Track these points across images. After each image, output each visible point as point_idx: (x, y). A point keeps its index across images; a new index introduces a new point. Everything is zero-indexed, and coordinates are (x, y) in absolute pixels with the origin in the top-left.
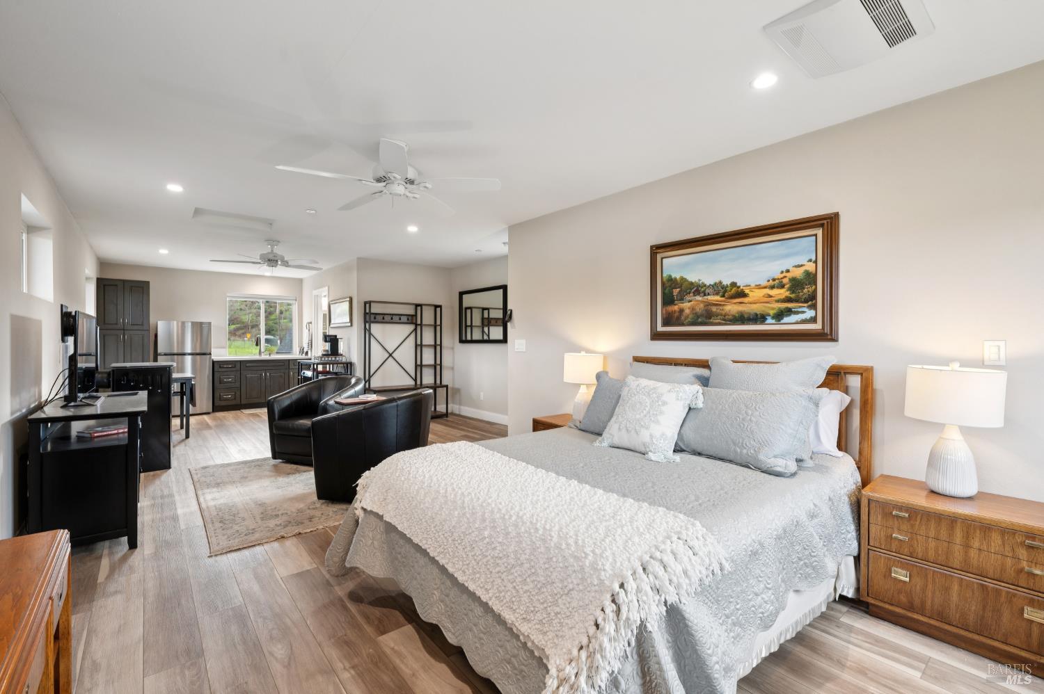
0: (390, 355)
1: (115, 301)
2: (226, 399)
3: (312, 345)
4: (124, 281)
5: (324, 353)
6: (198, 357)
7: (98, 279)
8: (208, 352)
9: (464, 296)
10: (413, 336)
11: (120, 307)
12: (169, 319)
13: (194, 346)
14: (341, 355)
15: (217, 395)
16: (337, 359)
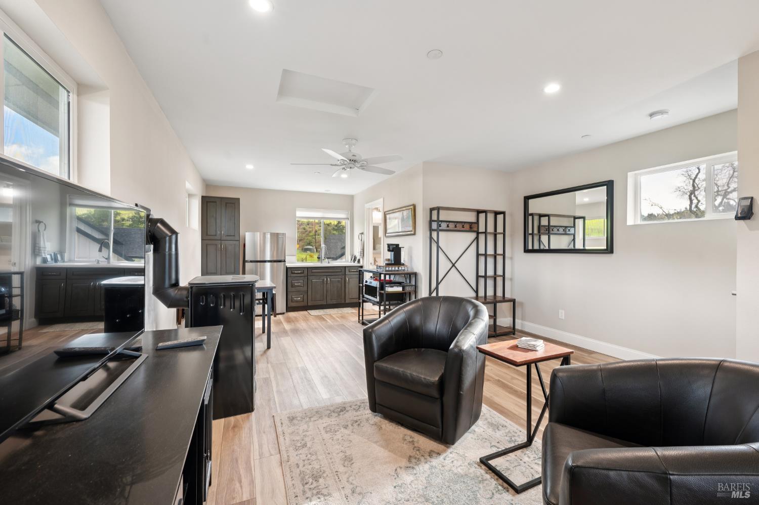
0: (453, 265)
1: (215, 215)
2: (297, 301)
3: (363, 253)
4: (222, 199)
5: (387, 262)
6: (275, 263)
7: (203, 197)
8: (283, 259)
9: (531, 201)
10: (474, 245)
11: (218, 221)
12: (253, 230)
13: (272, 255)
14: (403, 265)
15: (289, 297)
16: (400, 268)
